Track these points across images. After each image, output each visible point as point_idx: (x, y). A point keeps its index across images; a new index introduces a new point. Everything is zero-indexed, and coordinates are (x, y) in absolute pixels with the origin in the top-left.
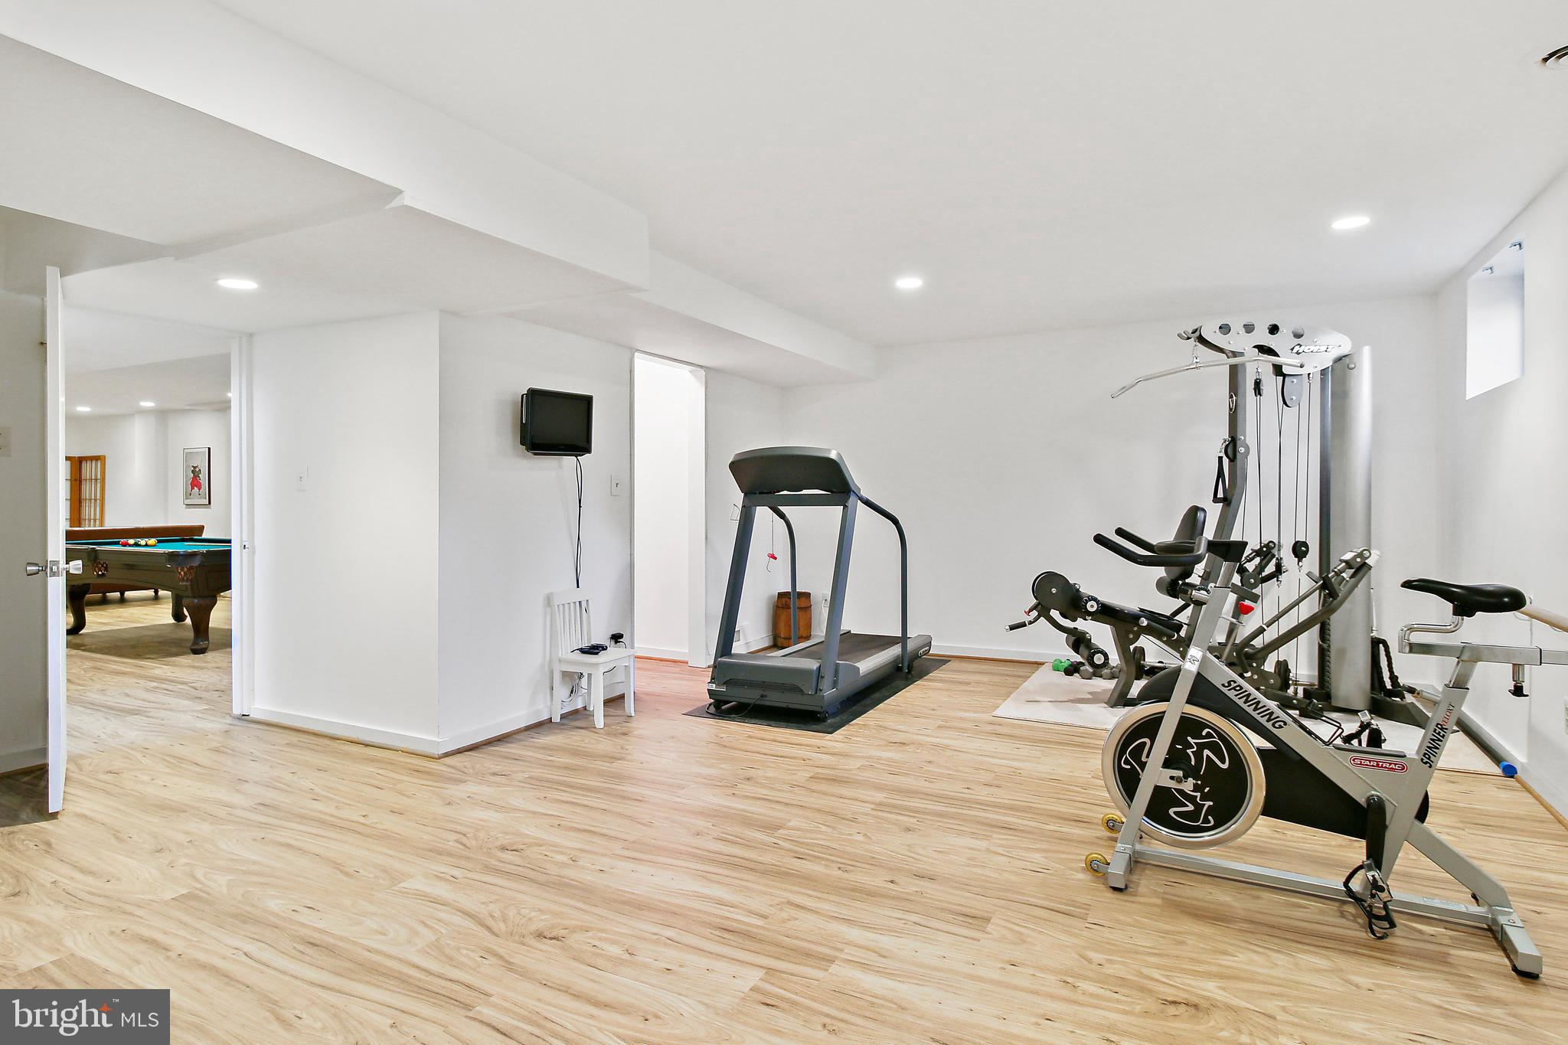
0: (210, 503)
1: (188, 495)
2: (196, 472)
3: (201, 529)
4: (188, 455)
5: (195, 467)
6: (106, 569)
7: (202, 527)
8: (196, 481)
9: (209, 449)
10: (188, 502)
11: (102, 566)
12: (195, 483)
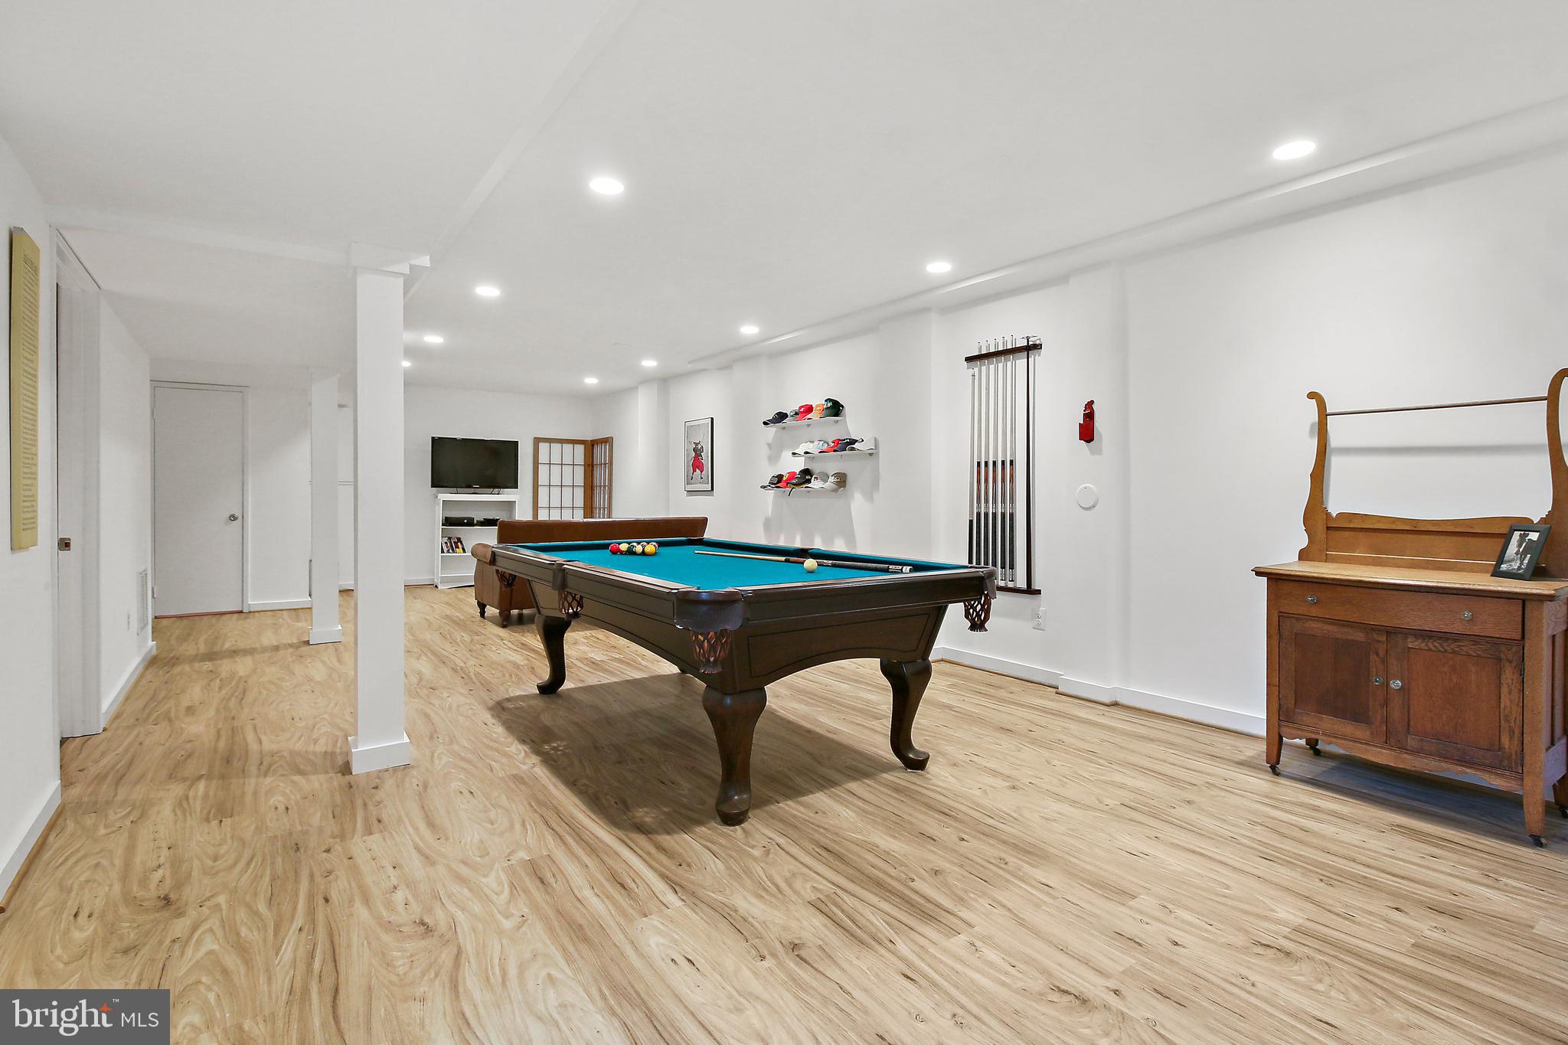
0: (712, 489)
1: (689, 480)
2: (698, 452)
3: (703, 523)
4: (689, 429)
5: (697, 444)
6: (580, 604)
7: (705, 520)
8: (698, 462)
9: (712, 419)
10: (690, 487)
11: (574, 598)
12: (697, 464)
